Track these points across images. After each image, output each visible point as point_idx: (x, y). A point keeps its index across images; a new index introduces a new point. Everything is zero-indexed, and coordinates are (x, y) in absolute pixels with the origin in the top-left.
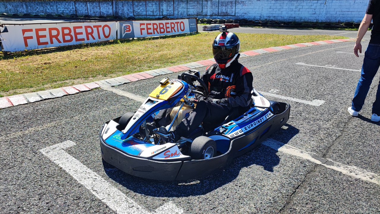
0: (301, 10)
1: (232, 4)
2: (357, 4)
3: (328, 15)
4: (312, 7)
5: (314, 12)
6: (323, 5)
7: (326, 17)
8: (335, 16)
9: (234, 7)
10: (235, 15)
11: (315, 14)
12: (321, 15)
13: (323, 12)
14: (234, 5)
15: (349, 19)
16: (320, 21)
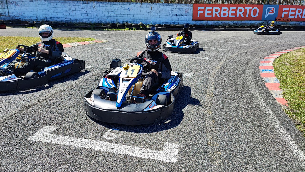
0: (74, 12)
1: (3, 4)
2: (119, 8)
3: (99, 17)
4: (84, 10)
5: (86, 15)
6: (92, 8)
7: (97, 19)
8: (104, 18)
9: (6, 8)
10: (9, 16)
11: (87, 16)
12: (92, 17)
13: (94, 14)
14: (6, 5)
15: (115, 20)
16: (93, 22)
